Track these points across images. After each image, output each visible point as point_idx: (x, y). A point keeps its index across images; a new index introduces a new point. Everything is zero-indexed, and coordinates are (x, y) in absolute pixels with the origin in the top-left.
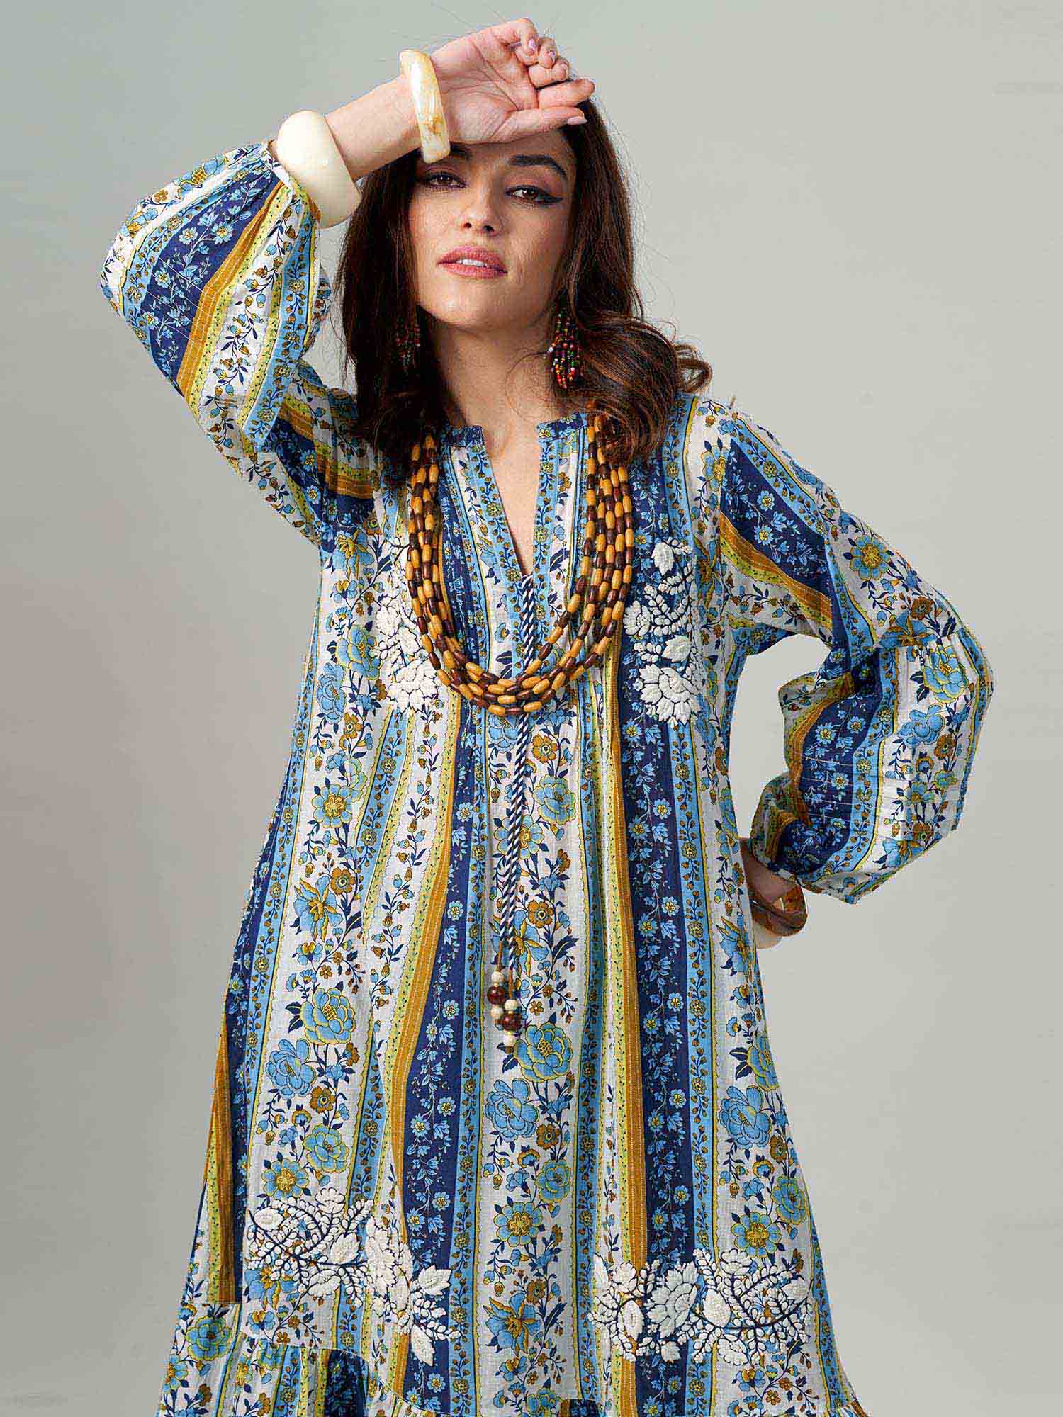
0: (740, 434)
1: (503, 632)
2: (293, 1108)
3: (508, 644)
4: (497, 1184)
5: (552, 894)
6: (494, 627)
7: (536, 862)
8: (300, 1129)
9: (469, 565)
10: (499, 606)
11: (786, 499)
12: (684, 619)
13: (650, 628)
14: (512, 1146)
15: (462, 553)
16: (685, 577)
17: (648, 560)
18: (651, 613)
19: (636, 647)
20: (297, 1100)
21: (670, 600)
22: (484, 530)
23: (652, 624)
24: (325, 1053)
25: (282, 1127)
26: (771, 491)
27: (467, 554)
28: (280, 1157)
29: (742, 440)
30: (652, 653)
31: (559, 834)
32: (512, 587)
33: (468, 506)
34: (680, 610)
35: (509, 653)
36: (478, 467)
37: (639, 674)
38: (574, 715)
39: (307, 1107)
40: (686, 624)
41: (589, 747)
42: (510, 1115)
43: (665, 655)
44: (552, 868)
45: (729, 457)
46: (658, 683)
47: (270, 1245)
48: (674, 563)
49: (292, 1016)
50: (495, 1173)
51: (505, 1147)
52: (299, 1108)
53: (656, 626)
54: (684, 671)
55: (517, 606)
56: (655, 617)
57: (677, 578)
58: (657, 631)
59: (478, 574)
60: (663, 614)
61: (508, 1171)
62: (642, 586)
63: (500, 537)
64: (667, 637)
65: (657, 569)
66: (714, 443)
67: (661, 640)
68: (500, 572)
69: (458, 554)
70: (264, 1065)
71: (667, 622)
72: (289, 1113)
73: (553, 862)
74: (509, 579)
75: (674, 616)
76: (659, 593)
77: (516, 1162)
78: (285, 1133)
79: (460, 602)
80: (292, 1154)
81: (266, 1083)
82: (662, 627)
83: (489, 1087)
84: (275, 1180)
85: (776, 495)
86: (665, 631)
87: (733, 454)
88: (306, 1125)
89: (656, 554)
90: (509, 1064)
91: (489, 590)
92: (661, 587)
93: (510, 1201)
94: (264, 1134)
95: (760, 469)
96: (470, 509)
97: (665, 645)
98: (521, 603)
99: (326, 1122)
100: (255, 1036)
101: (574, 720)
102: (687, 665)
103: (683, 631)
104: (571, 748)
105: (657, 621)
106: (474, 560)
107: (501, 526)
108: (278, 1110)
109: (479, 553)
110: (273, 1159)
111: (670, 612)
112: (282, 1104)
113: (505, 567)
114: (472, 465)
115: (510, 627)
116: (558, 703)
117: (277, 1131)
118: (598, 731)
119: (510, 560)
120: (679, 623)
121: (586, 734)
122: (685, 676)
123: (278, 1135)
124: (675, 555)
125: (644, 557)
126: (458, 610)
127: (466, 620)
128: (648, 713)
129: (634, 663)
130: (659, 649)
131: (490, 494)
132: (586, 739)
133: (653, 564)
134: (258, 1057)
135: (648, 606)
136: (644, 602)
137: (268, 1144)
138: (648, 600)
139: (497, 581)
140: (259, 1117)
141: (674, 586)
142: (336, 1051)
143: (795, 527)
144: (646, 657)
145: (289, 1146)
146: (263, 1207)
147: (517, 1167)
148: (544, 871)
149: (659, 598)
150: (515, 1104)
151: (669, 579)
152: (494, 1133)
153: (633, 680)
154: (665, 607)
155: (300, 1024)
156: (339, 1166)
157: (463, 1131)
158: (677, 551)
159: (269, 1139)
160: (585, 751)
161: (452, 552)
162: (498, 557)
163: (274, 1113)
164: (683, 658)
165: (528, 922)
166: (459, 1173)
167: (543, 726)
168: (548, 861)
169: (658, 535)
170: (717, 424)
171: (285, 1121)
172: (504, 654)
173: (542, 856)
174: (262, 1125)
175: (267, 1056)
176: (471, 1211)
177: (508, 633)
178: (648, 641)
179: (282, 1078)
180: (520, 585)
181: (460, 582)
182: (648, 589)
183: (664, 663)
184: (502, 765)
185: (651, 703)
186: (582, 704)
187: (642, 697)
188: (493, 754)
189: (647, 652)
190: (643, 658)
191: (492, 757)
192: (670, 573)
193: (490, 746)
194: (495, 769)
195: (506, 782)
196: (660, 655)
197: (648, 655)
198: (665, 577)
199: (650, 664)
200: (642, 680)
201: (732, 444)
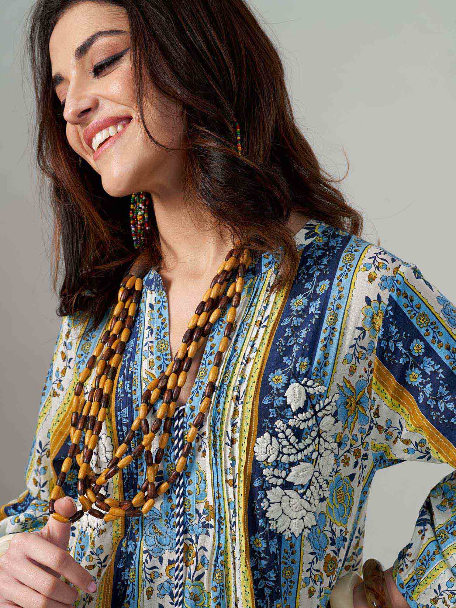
0: (398, 290)
9: (134, 397)
11: (435, 347)
12: (311, 448)
13: (278, 456)
15: (131, 388)
16: (316, 413)
17: (281, 398)
18: (280, 443)
19: (265, 472)
21: (299, 433)
22: (151, 365)
23: (280, 453)
26: (422, 339)
27: (134, 388)
29: (399, 295)
30: (278, 477)
34: (308, 441)
37: (266, 495)
38: (211, 527)
40: (312, 453)
41: (221, 555)
43: (289, 479)
45: (387, 312)
46: (280, 502)
48: (306, 402)
53: (284, 454)
54: (304, 493)
56: (284, 447)
57: (308, 415)
60: (291, 444)
62: (273, 420)
64: (292, 464)
65: (289, 406)
66: (373, 298)
67: (287, 466)
69: (127, 388)
71: (294, 451)
75: (301, 446)
76: (289, 427)
79: (125, 429)
82: (289, 455)
85: (426, 342)
86: (292, 459)
87: (390, 308)
89: (289, 393)
92: (291, 422)
95: (414, 321)
97: (290, 471)
101: (211, 531)
102: (309, 488)
103: (308, 459)
105: (285, 450)
106: (138, 392)
107: (167, 360)
109: (144, 386)
111: (298, 443)
114: (156, 307)
116: (200, 516)
118: (230, 541)
120: (305, 452)
121: (219, 543)
122: (305, 497)
124: (308, 394)
125: (279, 395)
128: (271, 528)
129: (262, 485)
130: (284, 474)
131: (162, 331)
132: (219, 547)
133: (285, 402)
135: (277, 437)
136: (274, 434)
138: (278, 433)
141: (305, 421)
143: (441, 371)
144: (273, 481)
149: (289, 432)
151: (299, 415)
153: (262, 500)
154: (293, 439)
158: (310, 390)
160: (217, 558)
164: (305, 482)
169: (295, 376)
170: (378, 280)
178: (275, 467)
182: (279, 423)
183: (287, 485)
184: (156, 567)
185: (273, 519)
186: (217, 518)
187: (267, 515)
188: (148, 558)
189: (274, 476)
190: (270, 482)
191: (146, 561)
192: (301, 410)
193: (145, 552)
194: (149, 572)
195: (158, 581)
196: (284, 479)
197: (274, 479)
198: (295, 414)
199: (275, 486)
200: (269, 500)
201: (391, 299)
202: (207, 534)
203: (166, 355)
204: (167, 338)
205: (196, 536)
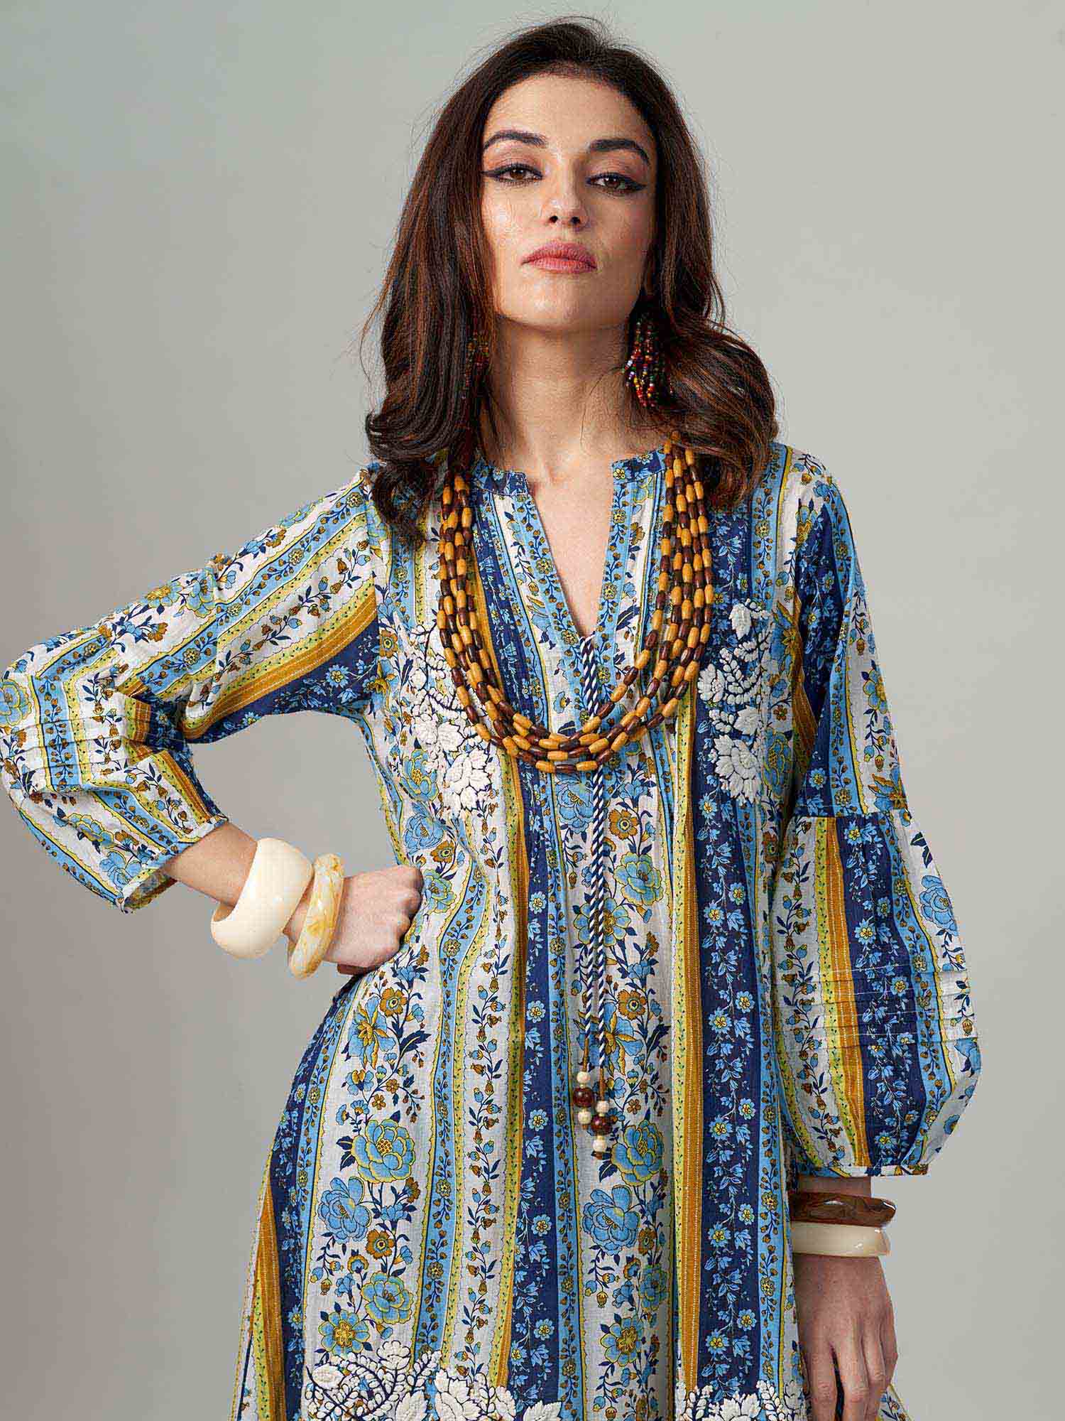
1: (563, 702)
2: (348, 1253)
3: (570, 714)
4: (602, 1302)
5: (643, 981)
6: (552, 696)
7: (623, 949)
8: (356, 1277)
9: (520, 630)
10: (557, 672)
12: (755, 690)
13: (724, 695)
14: (617, 1259)
15: (512, 618)
16: (759, 644)
17: (725, 621)
18: (726, 678)
19: (711, 714)
20: (352, 1245)
21: (744, 666)
22: (534, 590)
23: (726, 691)
24: (380, 1191)
25: (339, 1274)
27: (516, 618)
28: (338, 1308)
29: (833, 508)
30: (725, 723)
31: (646, 916)
32: (569, 651)
33: (515, 562)
34: (753, 679)
35: (572, 723)
36: (525, 518)
37: (714, 744)
38: (653, 785)
39: (363, 1252)
40: (756, 695)
42: (611, 1225)
43: (737, 726)
44: (642, 953)
45: (816, 523)
46: (730, 756)
47: (331, 1406)
48: (751, 628)
49: (343, 1152)
50: (598, 1291)
51: (608, 1261)
52: (354, 1254)
53: (730, 693)
54: (752, 746)
55: (577, 671)
56: (730, 683)
57: (753, 643)
58: (731, 699)
59: (531, 640)
60: (736, 681)
61: (614, 1286)
62: (718, 649)
63: (552, 597)
64: (739, 707)
65: (734, 632)
67: (734, 710)
68: (555, 636)
69: (506, 618)
70: (316, 1206)
71: (740, 690)
72: (345, 1259)
73: (643, 947)
74: (565, 642)
75: (747, 684)
76: (734, 658)
77: (622, 1276)
78: (341, 1282)
79: (513, 670)
80: (350, 1305)
81: (319, 1226)
82: (735, 695)
83: (585, 1199)
84: (334, 1334)
86: (738, 700)
87: (821, 520)
88: (363, 1272)
89: (733, 615)
90: (608, 1170)
91: (544, 657)
92: (737, 652)
93: (618, 1318)
94: (319, 1284)
95: (835, 546)
96: (517, 566)
97: (737, 716)
98: (580, 667)
99: (384, 1269)
100: (306, 1174)
101: (654, 790)
102: (755, 740)
103: (753, 703)
104: (653, 821)
105: (731, 688)
106: (524, 623)
107: (553, 582)
108: (333, 1256)
109: (530, 615)
110: (330, 1310)
111: (743, 681)
112: (337, 1249)
113: (560, 629)
114: (519, 517)
115: (570, 695)
116: (634, 773)
117: (334, 1279)
119: (565, 622)
120: (750, 695)
122: (753, 751)
123: (334, 1283)
124: (752, 619)
125: (721, 617)
126: (511, 679)
127: (520, 691)
128: (723, 788)
129: (709, 731)
130: (731, 719)
131: (539, 547)
133: (731, 626)
134: (308, 1197)
135: (722, 671)
136: (719, 667)
137: (324, 1293)
138: (723, 665)
139: (552, 645)
140: (313, 1264)
141: (749, 652)
142: (393, 1189)
144: (720, 726)
145: (346, 1296)
146: (321, 1363)
147: (623, 1281)
148: (633, 957)
149: (734, 664)
150: (617, 1214)
151: (744, 644)
152: (594, 1248)
153: (709, 750)
154: (739, 674)
155: (352, 1160)
156: (403, 1315)
157: (561, 1249)
158: (755, 615)
159: (325, 1289)
161: (500, 617)
162: (551, 620)
163: (330, 1260)
164: (752, 731)
165: (618, 1014)
166: (561, 1296)
167: (619, 800)
168: (636, 946)
169: (736, 595)
170: (812, 484)
171: (341, 1268)
172: (566, 725)
173: (629, 941)
174: (317, 1274)
175: (318, 1197)
176: (575, 1334)
177: (568, 701)
178: (721, 709)
179: (336, 1221)
180: (578, 647)
181: (511, 648)
182: (724, 652)
183: (735, 734)
184: (578, 847)
185: (723, 777)
186: (661, 773)
187: (717, 770)
188: (568, 835)
189: (721, 721)
190: (717, 728)
191: (567, 839)
192: (746, 638)
193: (563, 827)
194: (571, 852)
195: (583, 865)
196: (732, 725)
197: (721, 724)
198: (741, 642)
199: (723, 734)
200: (717, 751)
201: (824, 509)
202: (649, 794)
203: (552, 576)
204: (548, 556)
205: (632, 799)
